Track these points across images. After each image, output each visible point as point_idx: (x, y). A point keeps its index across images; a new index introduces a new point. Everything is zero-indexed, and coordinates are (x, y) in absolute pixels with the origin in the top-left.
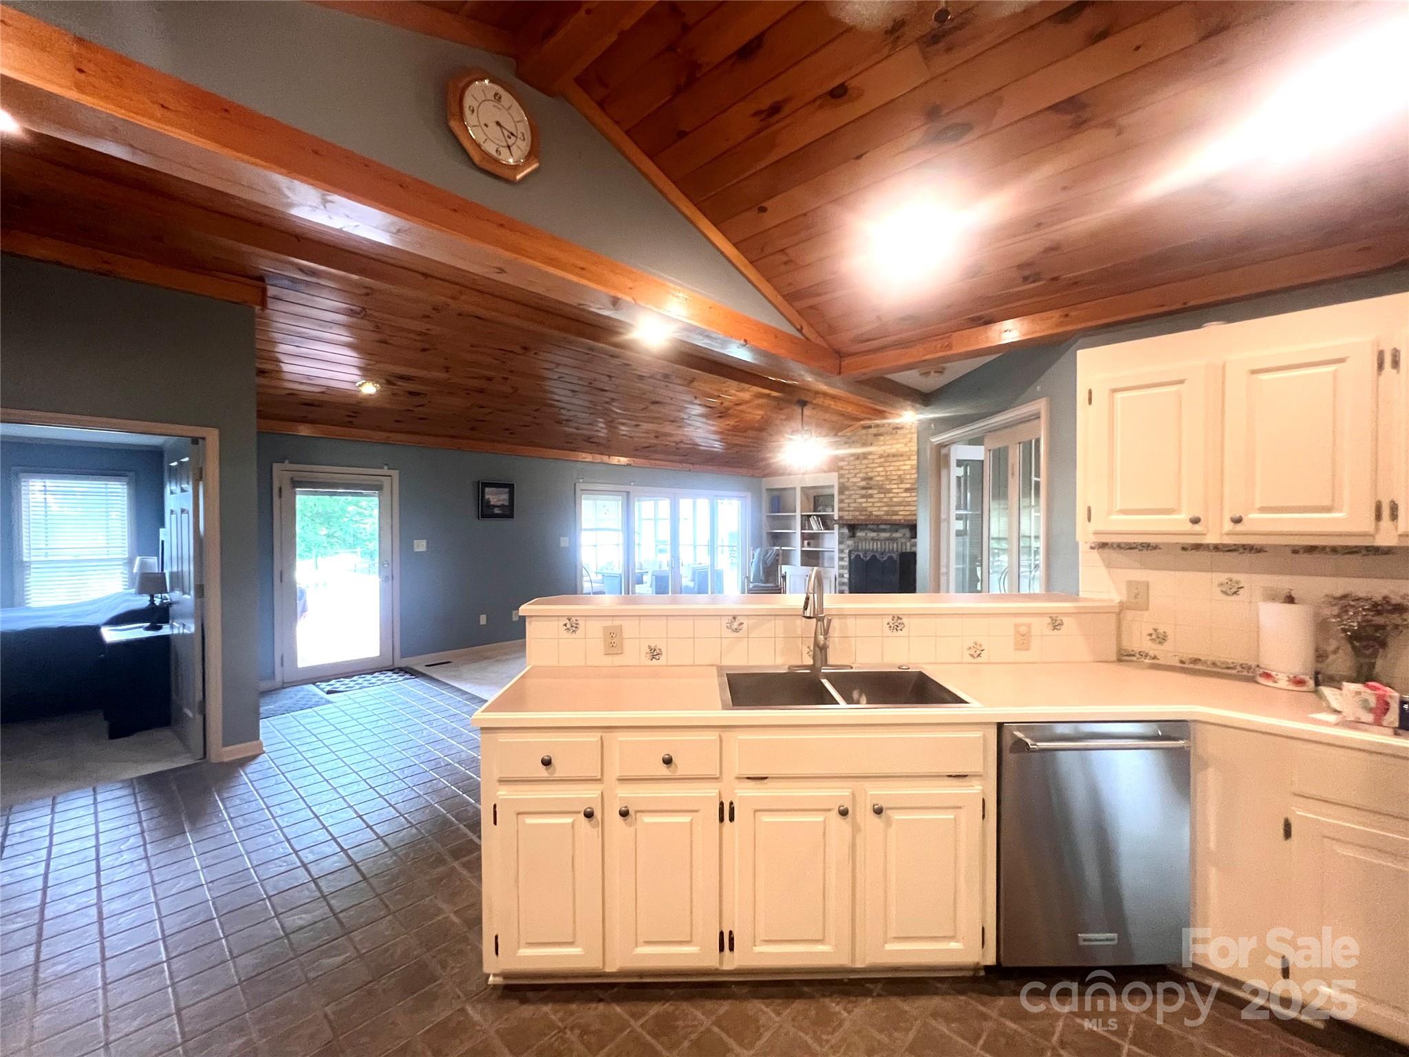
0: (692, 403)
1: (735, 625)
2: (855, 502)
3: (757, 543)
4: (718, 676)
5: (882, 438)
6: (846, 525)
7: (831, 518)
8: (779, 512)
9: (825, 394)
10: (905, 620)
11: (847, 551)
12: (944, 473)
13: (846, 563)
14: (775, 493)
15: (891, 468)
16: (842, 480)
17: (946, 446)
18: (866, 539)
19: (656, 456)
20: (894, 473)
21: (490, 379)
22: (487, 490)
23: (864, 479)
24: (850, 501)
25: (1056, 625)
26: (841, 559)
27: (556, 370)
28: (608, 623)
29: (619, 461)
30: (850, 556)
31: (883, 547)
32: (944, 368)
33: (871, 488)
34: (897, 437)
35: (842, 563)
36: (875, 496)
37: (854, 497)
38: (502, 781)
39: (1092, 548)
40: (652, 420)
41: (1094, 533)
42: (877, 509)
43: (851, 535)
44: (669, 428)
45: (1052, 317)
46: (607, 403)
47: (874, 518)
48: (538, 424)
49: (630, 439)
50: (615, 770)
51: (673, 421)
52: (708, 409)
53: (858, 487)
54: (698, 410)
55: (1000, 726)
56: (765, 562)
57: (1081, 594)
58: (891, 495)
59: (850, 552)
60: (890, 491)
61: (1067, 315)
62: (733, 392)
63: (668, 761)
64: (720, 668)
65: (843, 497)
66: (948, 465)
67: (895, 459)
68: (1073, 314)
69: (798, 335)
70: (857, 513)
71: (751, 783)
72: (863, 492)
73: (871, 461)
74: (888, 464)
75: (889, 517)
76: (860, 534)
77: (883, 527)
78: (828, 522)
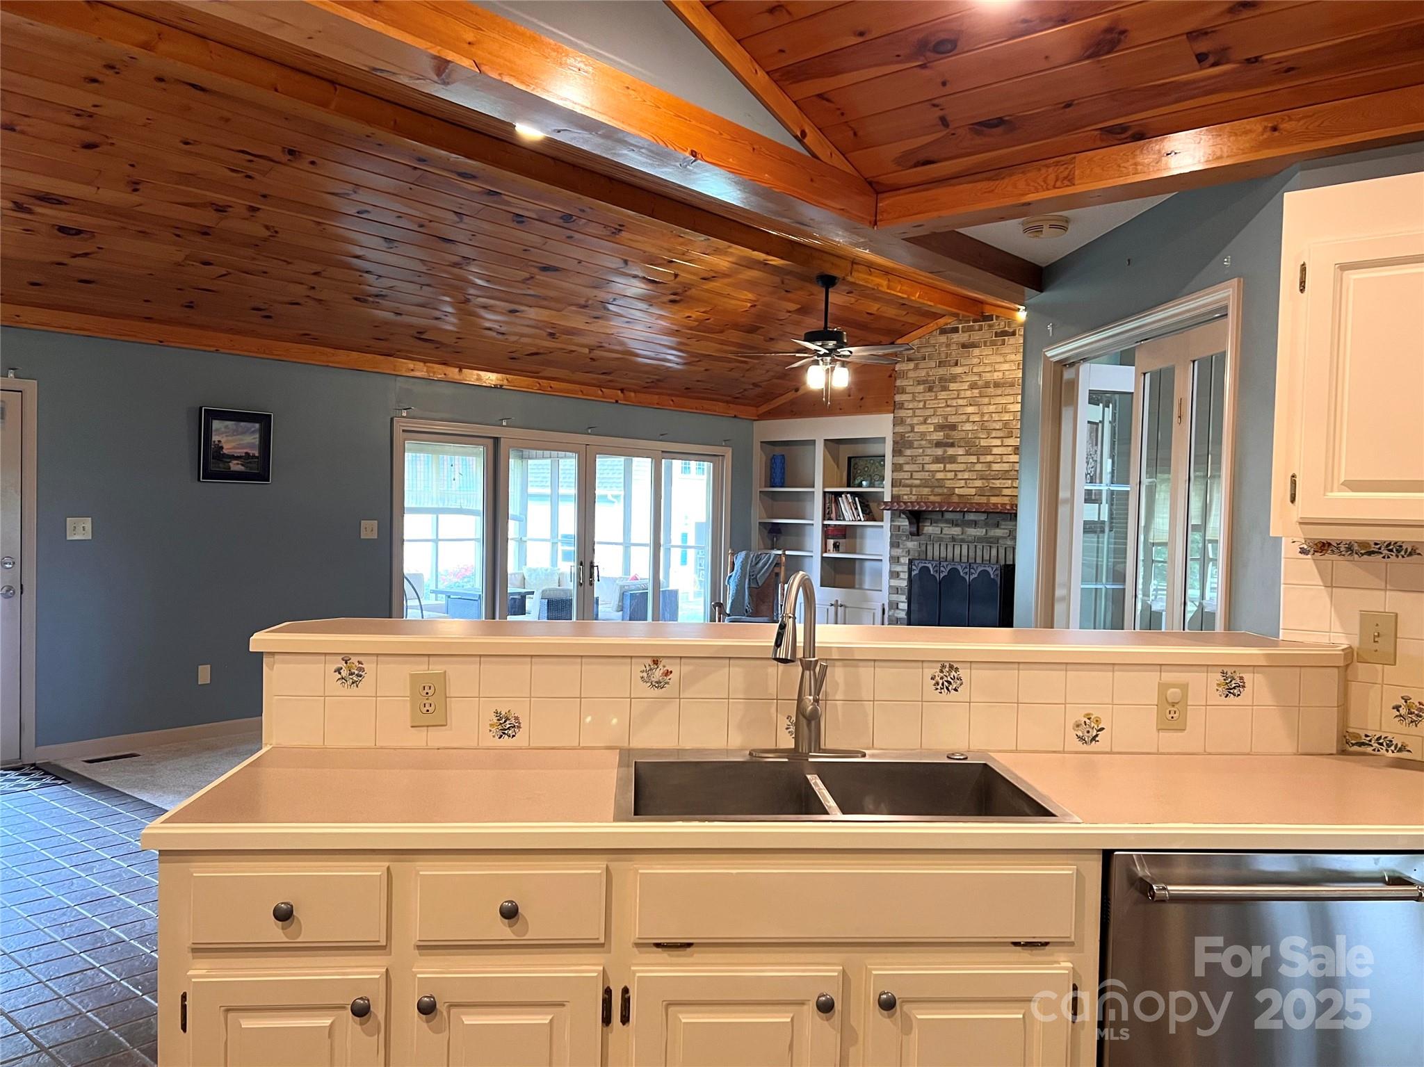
0: (618, 272)
1: (658, 674)
2: (923, 470)
3: (738, 542)
4: (620, 765)
5: (976, 351)
6: (903, 512)
7: (878, 497)
8: (782, 486)
9: (870, 266)
10: (963, 673)
11: (905, 560)
12: (1067, 414)
13: (903, 583)
14: (778, 451)
15: (992, 408)
16: (899, 429)
17: (1072, 364)
18: (940, 540)
19: (550, 372)
20: (996, 417)
21: (221, 209)
22: (216, 424)
23: (939, 427)
24: (914, 467)
25: (1232, 686)
26: (894, 575)
27: (354, 197)
28: (421, 668)
29: (479, 379)
30: (910, 571)
31: (972, 554)
32: (1067, 220)
33: (952, 445)
34: (1005, 350)
35: (895, 583)
36: (960, 459)
37: (920, 460)
38: (199, 950)
39: (1303, 551)
40: (540, 301)
41: (1300, 523)
42: (962, 483)
43: (914, 529)
44: (576, 320)
45: (1250, 131)
46: (455, 265)
47: (955, 499)
48: (320, 301)
49: (500, 337)
50: (413, 928)
51: (585, 307)
52: (650, 287)
53: (930, 441)
54: (637, 288)
55: (1107, 855)
56: (753, 578)
57: (1282, 635)
58: (989, 458)
59: (911, 561)
60: (987, 450)
61: (1275, 129)
62: (695, 254)
63: (510, 913)
64: (626, 753)
65: (901, 460)
66: (1073, 401)
67: (999, 391)
68: (1285, 126)
69: (796, 146)
70: (926, 491)
71: (663, 955)
72: (939, 452)
73: (955, 394)
74: (986, 400)
75: (984, 500)
76: (929, 529)
77: (971, 517)
78: (873, 506)
